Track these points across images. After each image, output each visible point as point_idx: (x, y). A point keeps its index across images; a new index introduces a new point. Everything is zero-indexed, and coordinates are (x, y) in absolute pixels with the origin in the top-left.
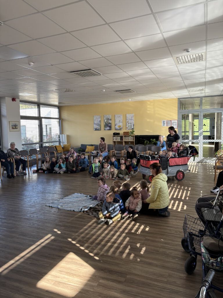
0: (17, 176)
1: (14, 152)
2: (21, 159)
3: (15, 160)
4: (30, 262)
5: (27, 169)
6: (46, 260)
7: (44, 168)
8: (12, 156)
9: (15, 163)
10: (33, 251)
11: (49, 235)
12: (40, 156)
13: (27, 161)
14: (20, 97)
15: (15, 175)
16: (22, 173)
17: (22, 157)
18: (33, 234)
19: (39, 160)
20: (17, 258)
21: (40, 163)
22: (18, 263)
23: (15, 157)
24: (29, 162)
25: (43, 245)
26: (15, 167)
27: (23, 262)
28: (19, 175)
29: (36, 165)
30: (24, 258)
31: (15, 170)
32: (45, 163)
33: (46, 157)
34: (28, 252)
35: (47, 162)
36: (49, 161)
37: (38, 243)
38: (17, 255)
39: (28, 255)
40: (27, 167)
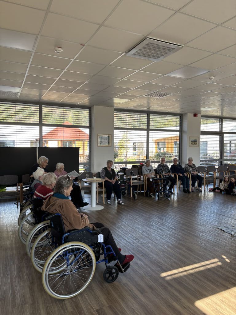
0: (192, 192)
1: (192, 167)
2: (197, 175)
3: (191, 175)
4: (193, 279)
5: (203, 186)
6: (208, 283)
7: (222, 188)
8: (189, 171)
9: (191, 178)
10: (197, 270)
11: (216, 260)
12: (218, 174)
13: (204, 178)
14: (201, 112)
15: (191, 191)
16: (197, 190)
17: (198, 173)
18: (199, 252)
19: (216, 178)
20: (181, 270)
21: (219, 182)
22: (181, 274)
23: (191, 172)
24: (206, 179)
25: (208, 267)
26: (191, 182)
27: (185, 276)
28: (195, 191)
29: (213, 184)
30: (187, 272)
31: (191, 186)
32: (223, 182)
33: (225, 176)
34: (192, 268)
35: (225, 181)
36: (229, 181)
37: (203, 263)
38: (181, 267)
39: (191, 271)
40: (203, 184)
